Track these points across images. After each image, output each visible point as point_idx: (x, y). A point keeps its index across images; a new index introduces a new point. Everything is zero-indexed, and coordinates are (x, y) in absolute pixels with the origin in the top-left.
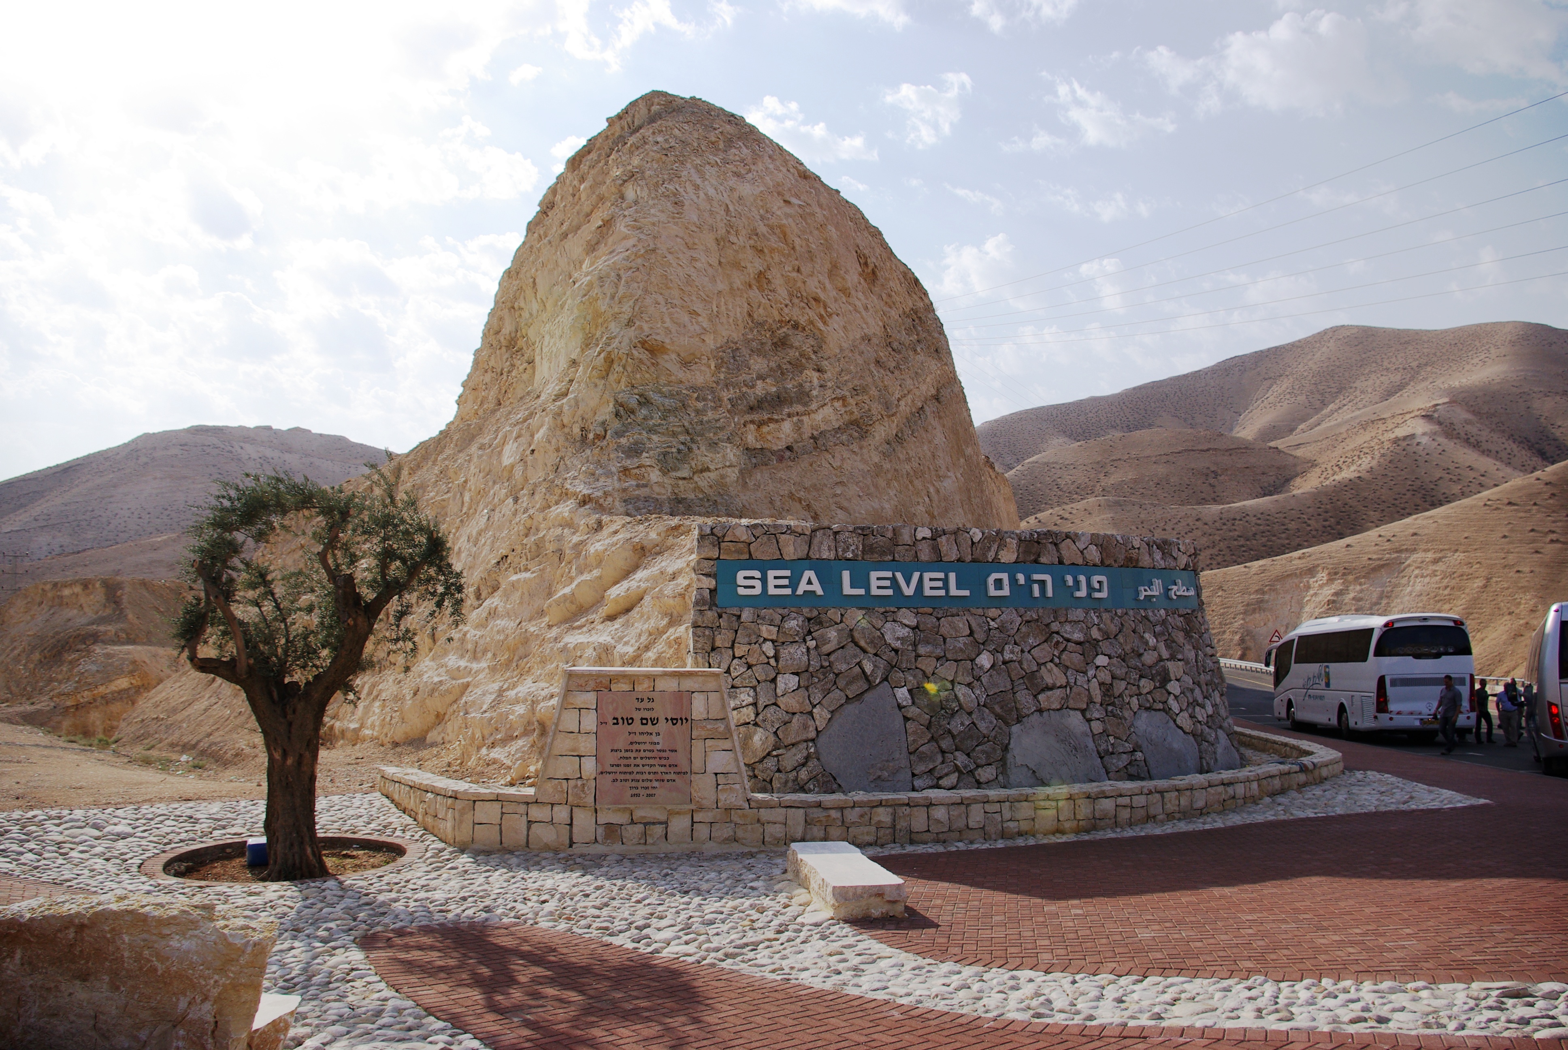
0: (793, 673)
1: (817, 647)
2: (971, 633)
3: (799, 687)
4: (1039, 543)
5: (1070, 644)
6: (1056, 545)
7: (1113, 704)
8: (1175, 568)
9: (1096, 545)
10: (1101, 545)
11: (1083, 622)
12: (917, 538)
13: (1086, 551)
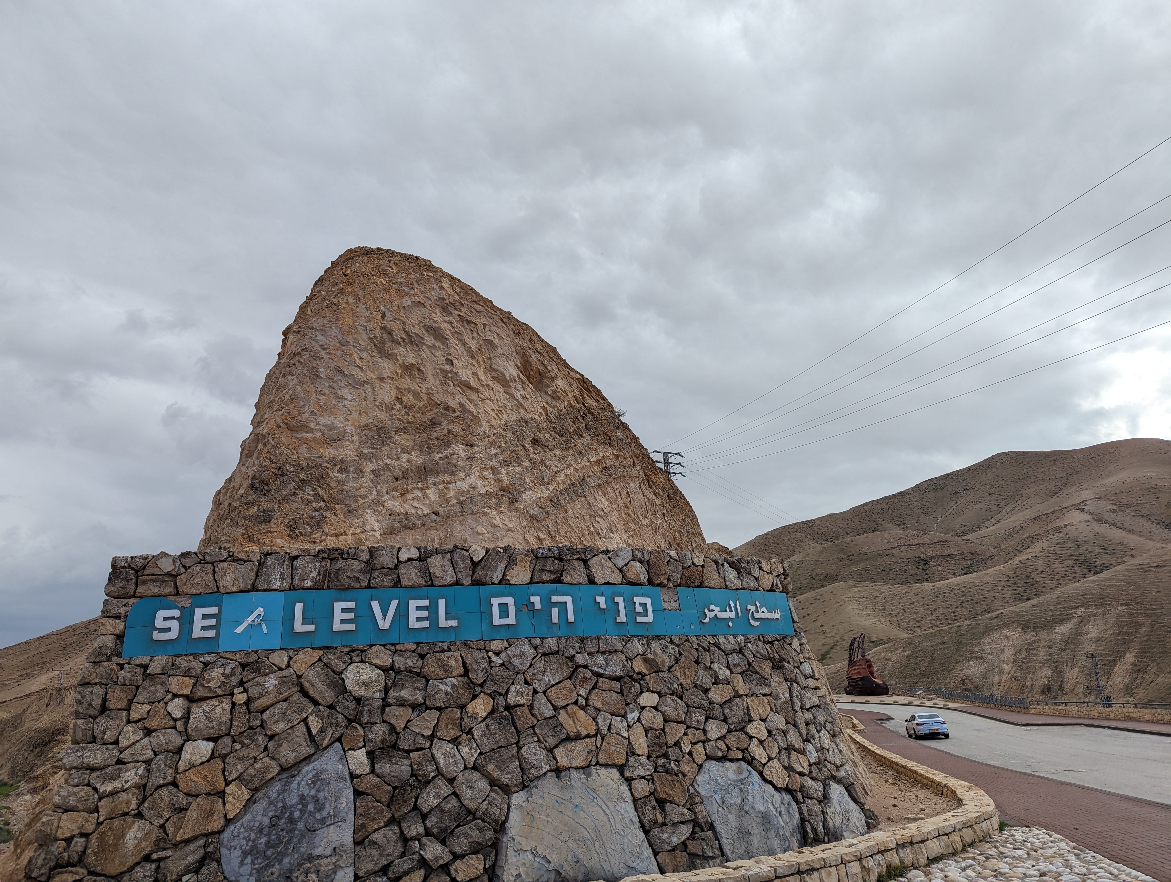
0: (207, 739)
1: (248, 703)
2: (466, 673)
3: (212, 756)
4: (561, 560)
5: (601, 680)
6: (585, 562)
7: (665, 756)
8: (757, 590)
9: (641, 562)
10: (648, 562)
11: (622, 652)
12: (400, 559)
13: (625, 568)
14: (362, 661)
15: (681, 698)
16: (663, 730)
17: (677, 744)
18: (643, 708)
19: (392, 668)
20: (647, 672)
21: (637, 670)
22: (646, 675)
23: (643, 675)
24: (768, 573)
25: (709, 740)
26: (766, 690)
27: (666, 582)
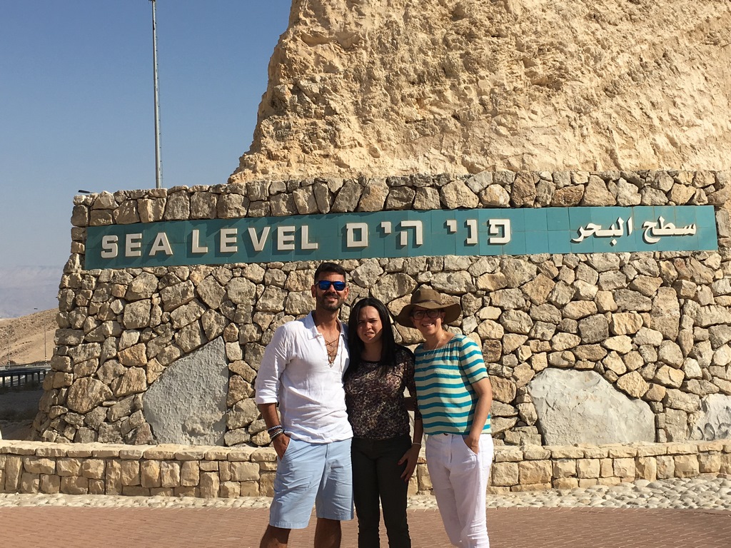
0: (136, 330)
1: (162, 304)
3: (139, 341)
4: (414, 188)
6: (439, 189)
8: (666, 204)
9: (503, 186)
10: (512, 185)
11: (468, 271)
12: (272, 193)
13: (483, 192)
14: (242, 276)
15: (528, 312)
16: (501, 340)
17: (515, 352)
18: (482, 320)
19: (263, 282)
20: (493, 289)
21: (481, 286)
22: (491, 291)
23: (488, 292)
24: (687, 186)
25: (553, 351)
26: (645, 307)
27: (532, 203)
